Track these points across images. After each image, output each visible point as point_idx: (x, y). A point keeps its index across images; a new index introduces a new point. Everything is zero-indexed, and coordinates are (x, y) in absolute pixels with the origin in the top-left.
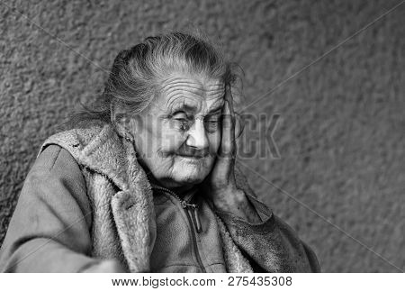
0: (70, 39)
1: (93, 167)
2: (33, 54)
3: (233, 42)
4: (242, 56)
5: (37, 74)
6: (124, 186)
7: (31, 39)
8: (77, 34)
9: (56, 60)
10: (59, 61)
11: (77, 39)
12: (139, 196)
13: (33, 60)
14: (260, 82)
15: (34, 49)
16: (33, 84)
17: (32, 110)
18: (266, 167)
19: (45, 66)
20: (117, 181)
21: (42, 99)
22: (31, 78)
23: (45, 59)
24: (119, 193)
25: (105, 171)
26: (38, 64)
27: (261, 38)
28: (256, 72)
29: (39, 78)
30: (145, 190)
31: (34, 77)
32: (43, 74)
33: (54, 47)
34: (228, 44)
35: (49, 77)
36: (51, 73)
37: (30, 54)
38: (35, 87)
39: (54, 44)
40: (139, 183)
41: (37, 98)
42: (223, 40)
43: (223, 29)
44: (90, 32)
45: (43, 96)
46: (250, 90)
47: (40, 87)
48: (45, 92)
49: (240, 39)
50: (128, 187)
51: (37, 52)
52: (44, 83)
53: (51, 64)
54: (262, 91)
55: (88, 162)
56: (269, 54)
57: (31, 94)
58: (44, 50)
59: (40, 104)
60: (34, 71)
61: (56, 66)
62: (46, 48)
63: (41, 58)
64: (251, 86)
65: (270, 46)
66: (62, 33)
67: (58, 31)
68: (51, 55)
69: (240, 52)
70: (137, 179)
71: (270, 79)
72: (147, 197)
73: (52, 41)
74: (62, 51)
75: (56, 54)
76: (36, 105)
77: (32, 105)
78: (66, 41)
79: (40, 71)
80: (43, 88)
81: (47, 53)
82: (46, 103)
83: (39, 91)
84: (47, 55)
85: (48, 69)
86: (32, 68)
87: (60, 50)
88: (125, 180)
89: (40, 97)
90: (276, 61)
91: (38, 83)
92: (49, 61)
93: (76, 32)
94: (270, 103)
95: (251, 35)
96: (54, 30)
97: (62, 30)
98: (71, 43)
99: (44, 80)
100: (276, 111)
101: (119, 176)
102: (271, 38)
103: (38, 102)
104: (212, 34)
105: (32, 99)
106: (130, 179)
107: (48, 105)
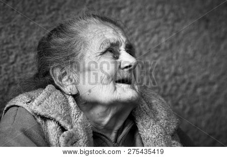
0: (47, 21)
1: (43, 114)
2: (17, 33)
3: (177, 24)
4: (184, 35)
5: (20, 48)
6: (68, 127)
7: (15, 21)
8: (52, 17)
9: (35, 37)
10: (37, 39)
11: (52, 21)
12: (81, 133)
13: (16, 37)
14: (199, 56)
15: (17, 29)
16: (16, 57)
17: (16, 78)
18: (203, 124)
19: (26, 42)
20: (63, 123)
21: (23, 68)
22: (15, 52)
23: (26, 37)
24: (65, 133)
25: (53, 116)
26: (21, 41)
27: (200, 21)
28: (195, 48)
29: (21, 52)
30: (86, 129)
31: (17, 52)
32: (25, 49)
33: (34, 27)
34: (173, 25)
35: (29, 51)
36: (31, 48)
37: (14, 33)
38: (18, 59)
39: (34, 25)
40: (81, 123)
41: (19, 68)
42: (169, 22)
43: (169, 14)
44: (63, 15)
45: (25, 66)
46: (191, 62)
47: (22, 60)
48: (26, 63)
49: (183, 21)
50: (72, 127)
51: (20, 31)
52: (25, 56)
53: (31, 41)
54: (200, 63)
55: (39, 110)
56: (206, 33)
57: (15, 65)
58: (26, 30)
59: (22, 73)
60: (18, 46)
61: (35, 42)
62: (27, 29)
63: (23, 36)
64: (192, 59)
65: (207, 27)
66: (40, 17)
67: (37, 15)
68: (31, 33)
69: (182, 32)
70: (79, 121)
71: (207, 53)
72: (88, 135)
73: (32, 23)
74: (40, 31)
75: (35, 33)
76: (19, 73)
77: (16, 73)
78: (43, 23)
79: (22, 47)
80: (24, 60)
81: (27, 32)
82: (27, 72)
83: (21, 62)
84: (28, 34)
85: (29, 45)
86: (16, 44)
87: (38, 30)
88: (69, 122)
89: (22, 67)
90: (211, 39)
91: (20, 56)
92: (30, 39)
93: (51, 15)
94: (207, 73)
95: (191, 18)
96: (33, 14)
97: (40, 14)
98: (47, 24)
99: (25, 54)
100: (211, 79)
101: (64, 119)
102: (208, 21)
103: (20, 71)
104: (160, 17)
105: (15, 69)
106: (74, 120)
107: (29, 73)
